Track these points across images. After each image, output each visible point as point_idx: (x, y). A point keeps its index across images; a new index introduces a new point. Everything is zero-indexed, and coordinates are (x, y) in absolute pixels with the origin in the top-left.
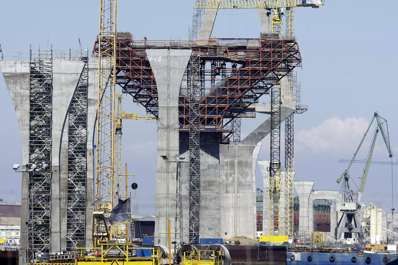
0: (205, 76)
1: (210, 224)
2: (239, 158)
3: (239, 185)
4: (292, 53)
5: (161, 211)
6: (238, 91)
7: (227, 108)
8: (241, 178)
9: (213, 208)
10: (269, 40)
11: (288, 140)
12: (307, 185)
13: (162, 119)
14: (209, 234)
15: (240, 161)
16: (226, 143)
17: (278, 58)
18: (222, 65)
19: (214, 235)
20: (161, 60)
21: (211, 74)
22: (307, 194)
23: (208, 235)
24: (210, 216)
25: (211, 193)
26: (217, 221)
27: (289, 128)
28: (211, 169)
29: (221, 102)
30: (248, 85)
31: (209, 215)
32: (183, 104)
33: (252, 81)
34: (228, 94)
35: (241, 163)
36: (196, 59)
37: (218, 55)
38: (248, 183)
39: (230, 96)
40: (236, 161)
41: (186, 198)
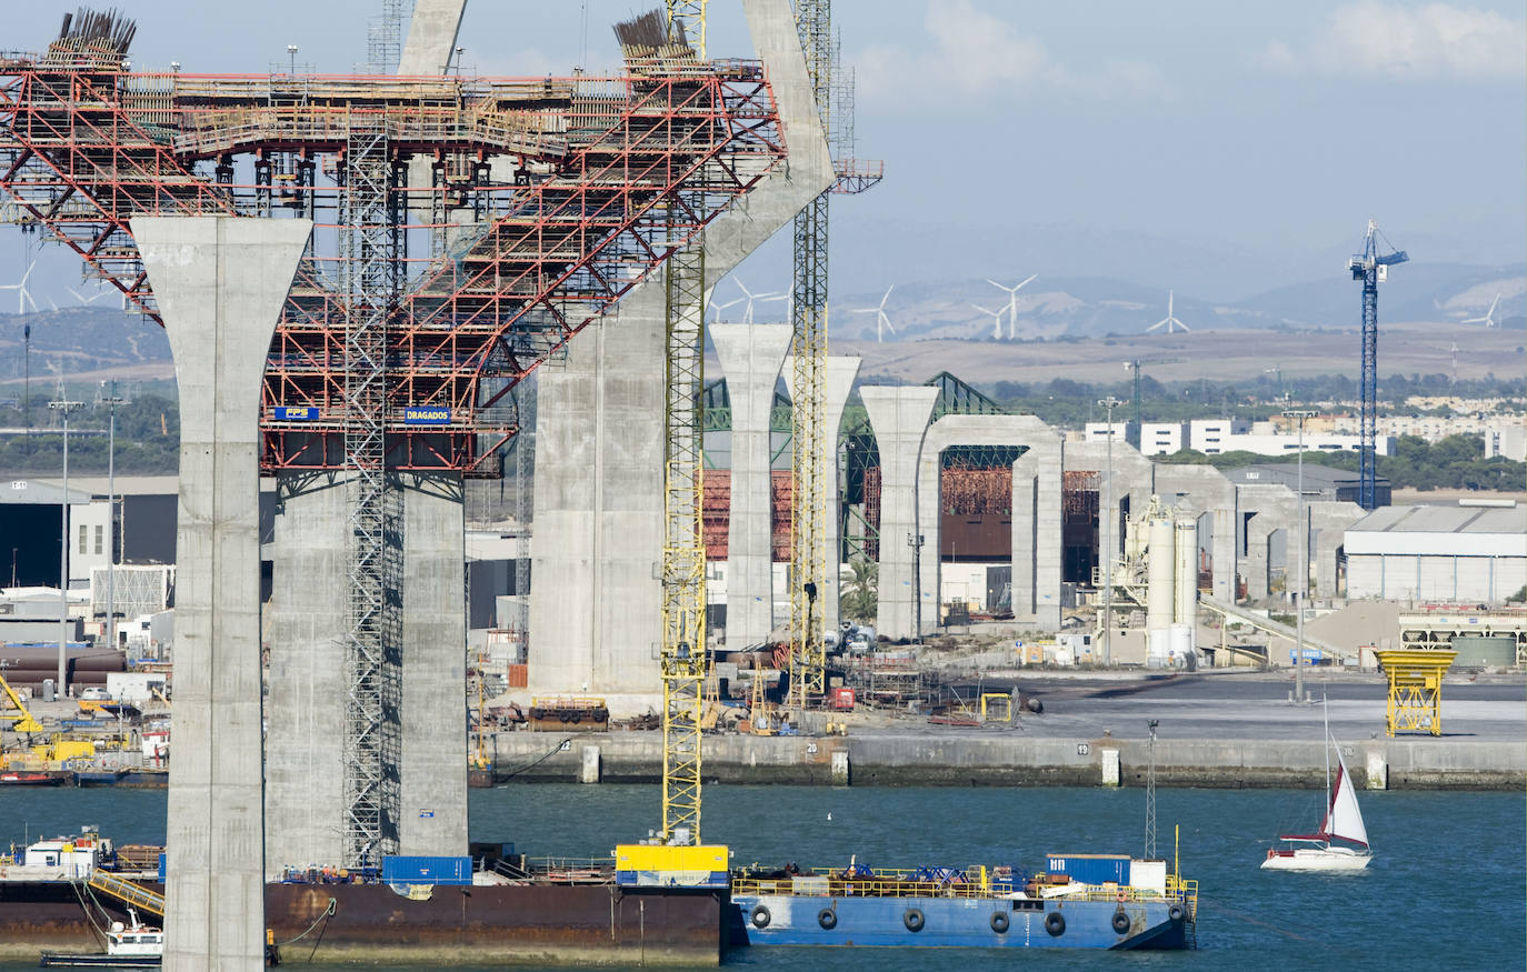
0: (409, 211)
1: (427, 794)
2: (611, 368)
3: (612, 478)
4: (749, 123)
5: (190, 851)
6: (537, 274)
7: (493, 339)
8: (619, 447)
9: (437, 730)
10: (660, 72)
11: (807, 293)
12: (913, 399)
13: (193, 492)
14: (420, 834)
15: (615, 381)
17: (693, 142)
18: (476, 167)
19: (439, 838)
20: (189, 261)
21: (430, 203)
22: (912, 433)
23: (419, 836)
24: (427, 764)
25: (430, 671)
26: (453, 781)
27: (811, 248)
28: (432, 579)
29: (469, 317)
30: (576, 251)
31: (422, 760)
32: (321, 326)
33: (593, 236)
34: (497, 287)
35: (621, 390)
36: (370, 148)
37: (457, 130)
38: (647, 467)
39: (504, 294)
40: (601, 382)
41: (334, 692)
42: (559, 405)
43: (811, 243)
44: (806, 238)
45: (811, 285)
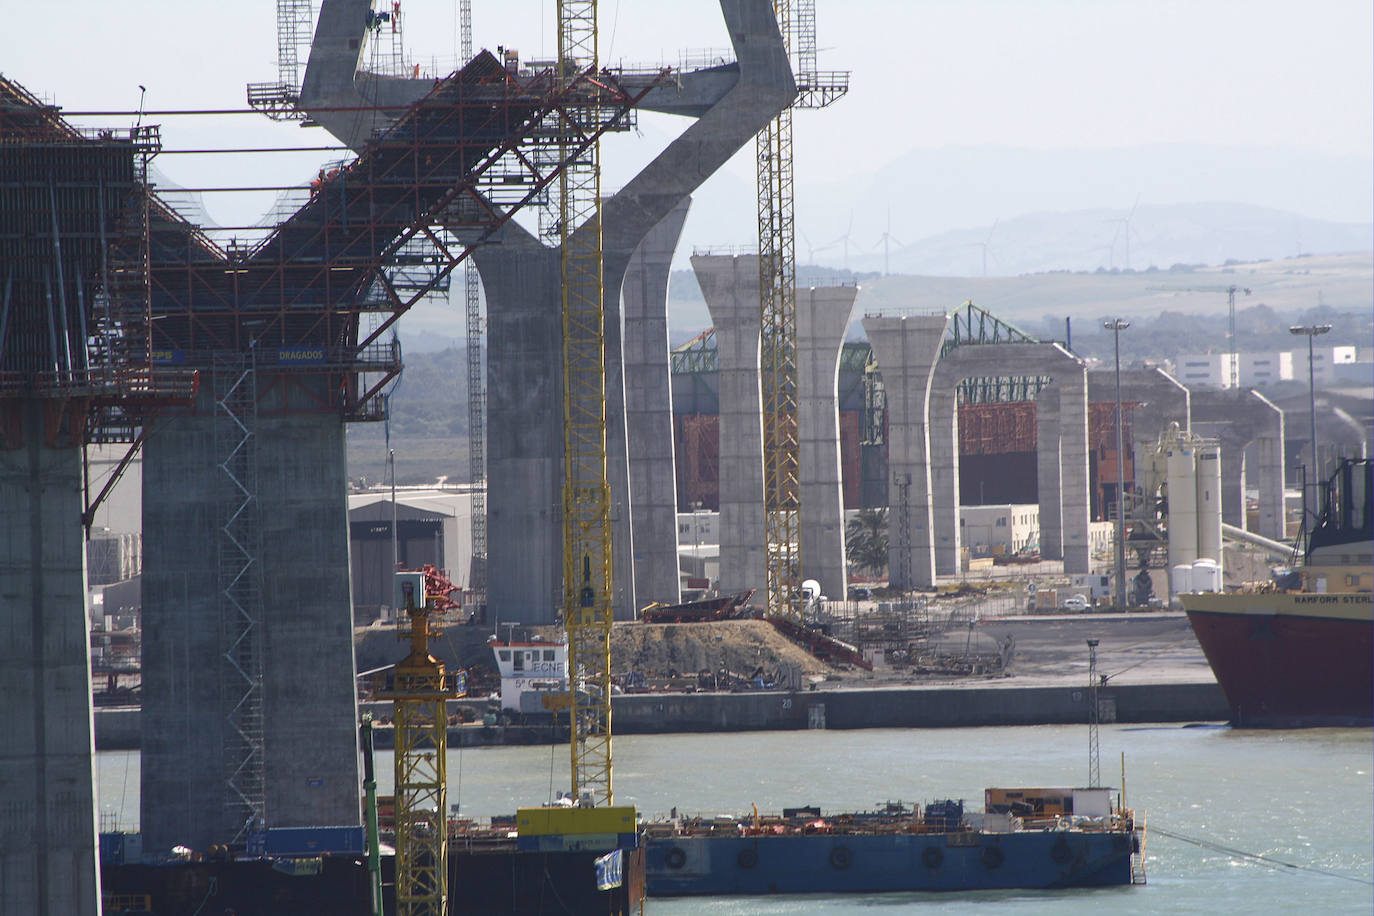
6: (414, 199)
7: (369, 270)
9: (323, 692)
11: (772, 219)
12: (919, 330)
14: (309, 804)
16: (373, 418)
22: (920, 367)
23: (307, 806)
24: (313, 729)
25: (314, 629)
26: (342, 746)
28: (313, 531)
29: (342, 247)
30: (455, 173)
31: (307, 725)
32: (183, 263)
33: (473, 156)
34: (372, 213)
39: (380, 221)
41: (211, 655)
42: (510, 347)
43: (775, 163)
44: (769, 158)
45: (776, 208)
